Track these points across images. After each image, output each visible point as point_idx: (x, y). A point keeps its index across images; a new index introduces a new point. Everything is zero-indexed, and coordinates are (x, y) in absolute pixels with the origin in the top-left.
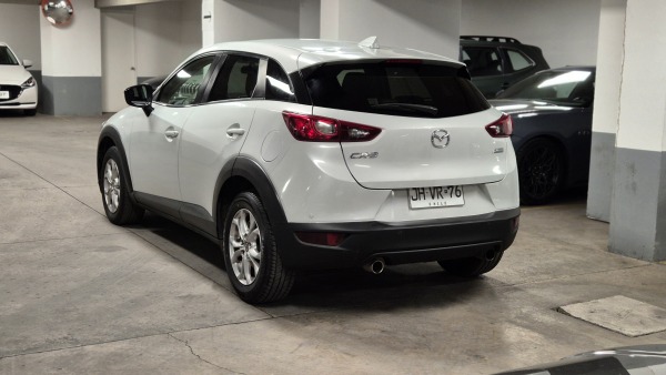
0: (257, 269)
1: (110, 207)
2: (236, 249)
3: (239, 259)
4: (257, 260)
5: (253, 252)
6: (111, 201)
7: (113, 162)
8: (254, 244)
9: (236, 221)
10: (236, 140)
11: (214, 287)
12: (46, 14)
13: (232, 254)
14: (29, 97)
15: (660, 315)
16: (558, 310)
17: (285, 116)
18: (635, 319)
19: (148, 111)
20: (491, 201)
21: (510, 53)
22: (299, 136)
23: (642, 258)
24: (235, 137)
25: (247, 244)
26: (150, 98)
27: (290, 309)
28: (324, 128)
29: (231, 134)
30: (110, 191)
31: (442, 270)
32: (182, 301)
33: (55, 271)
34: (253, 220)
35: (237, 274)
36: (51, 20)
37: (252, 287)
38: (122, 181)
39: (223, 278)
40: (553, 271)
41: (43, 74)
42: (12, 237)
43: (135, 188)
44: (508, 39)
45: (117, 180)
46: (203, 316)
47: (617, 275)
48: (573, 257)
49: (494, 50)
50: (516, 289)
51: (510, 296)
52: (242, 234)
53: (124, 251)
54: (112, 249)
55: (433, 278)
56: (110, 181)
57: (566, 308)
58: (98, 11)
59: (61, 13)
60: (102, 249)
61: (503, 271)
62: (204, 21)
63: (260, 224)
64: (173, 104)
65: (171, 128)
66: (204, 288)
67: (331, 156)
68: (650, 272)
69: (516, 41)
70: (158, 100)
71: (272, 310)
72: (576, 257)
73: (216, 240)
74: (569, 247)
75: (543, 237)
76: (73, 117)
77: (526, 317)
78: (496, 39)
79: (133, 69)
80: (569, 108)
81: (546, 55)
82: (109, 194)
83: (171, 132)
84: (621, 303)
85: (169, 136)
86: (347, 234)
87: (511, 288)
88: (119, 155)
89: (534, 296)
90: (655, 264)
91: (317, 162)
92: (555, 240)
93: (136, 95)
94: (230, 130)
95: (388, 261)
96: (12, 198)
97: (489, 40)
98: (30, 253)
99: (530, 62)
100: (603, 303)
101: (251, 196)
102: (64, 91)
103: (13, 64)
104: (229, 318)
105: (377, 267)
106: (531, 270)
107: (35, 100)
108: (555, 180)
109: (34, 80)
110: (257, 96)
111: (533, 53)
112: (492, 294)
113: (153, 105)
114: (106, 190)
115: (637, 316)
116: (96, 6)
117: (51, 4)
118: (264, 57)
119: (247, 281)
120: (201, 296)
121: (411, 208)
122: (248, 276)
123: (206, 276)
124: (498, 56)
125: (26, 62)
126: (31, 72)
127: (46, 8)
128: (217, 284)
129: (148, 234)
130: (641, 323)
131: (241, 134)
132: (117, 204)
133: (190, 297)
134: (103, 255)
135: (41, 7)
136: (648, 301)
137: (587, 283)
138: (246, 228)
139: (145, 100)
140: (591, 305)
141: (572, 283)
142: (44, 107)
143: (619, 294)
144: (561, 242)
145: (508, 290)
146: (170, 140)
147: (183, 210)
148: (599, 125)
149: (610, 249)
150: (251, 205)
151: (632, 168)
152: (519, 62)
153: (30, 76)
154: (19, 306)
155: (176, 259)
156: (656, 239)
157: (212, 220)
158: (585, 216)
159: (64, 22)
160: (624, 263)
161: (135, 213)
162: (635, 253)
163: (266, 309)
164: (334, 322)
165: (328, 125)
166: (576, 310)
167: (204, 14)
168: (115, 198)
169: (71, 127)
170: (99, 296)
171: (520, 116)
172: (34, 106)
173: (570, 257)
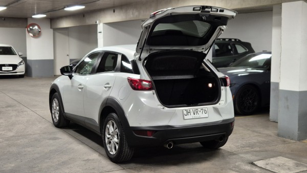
0: (117, 147)
1: (55, 120)
2: (108, 138)
3: (110, 143)
4: (117, 143)
5: (116, 140)
6: (55, 117)
7: (56, 100)
8: (116, 136)
9: (108, 126)
10: (108, 90)
11: (99, 156)
12: (29, 32)
13: (107, 140)
14: (21, 69)
15: (297, 165)
16: (252, 164)
17: (128, 79)
18: (286, 167)
19: (71, 77)
20: (221, 115)
21: (237, 46)
22: (135, 88)
23: (292, 139)
24: (107, 89)
25: (113, 136)
26: (72, 71)
27: (132, 165)
28: (145, 85)
29: (106, 88)
30: (55, 112)
31: (202, 146)
32: (84, 162)
33: (29, 149)
34: (115, 125)
35: (109, 149)
36: (31, 34)
37: (115, 156)
38: (60, 108)
39: (103, 152)
40: (252, 146)
41: (28, 59)
42: (11, 134)
43: (65, 111)
44: (235, 40)
45: (58, 108)
46: (94, 169)
47: (280, 147)
48: (261, 139)
49: (229, 44)
50: (234, 154)
51: (231, 157)
52: (111, 132)
53: (60, 140)
54: (55, 139)
55: (198, 150)
56: (55, 108)
57: (255, 163)
58: (52, 30)
59: (35, 31)
60: (50, 139)
61: (229, 145)
62: (99, 34)
63: (118, 127)
64: (82, 74)
65: (80, 85)
66: (95, 156)
67: (149, 97)
68: (296, 145)
69: (239, 40)
70: (75, 72)
71: (124, 165)
72: (263, 139)
73: (100, 134)
74: (260, 135)
75: (249, 130)
76: (41, 78)
77: (238, 167)
78: (230, 40)
79: (68, 55)
80: (262, 71)
81: (253, 46)
82: (54, 114)
83: (81, 86)
84: (281, 160)
85: (80, 88)
86: (156, 131)
87: (232, 154)
88: (58, 96)
89: (242, 157)
90: (298, 142)
91: (143, 100)
92: (254, 131)
93: (66, 70)
94: (106, 86)
95: (175, 142)
96: (12, 116)
97: (227, 40)
98: (19, 141)
99: (246, 49)
100: (272, 160)
101: (114, 115)
102: (37, 66)
103: (14, 54)
104: (105, 169)
105: (170, 145)
106: (242, 145)
107: (24, 70)
108: (256, 104)
109: (23, 62)
110: (116, 71)
111: (247, 45)
112: (223, 157)
113: (73, 74)
114: (53, 112)
115: (287, 166)
116: (51, 28)
117: (31, 27)
118: (120, 54)
119: (113, 152)
120: (93, 160)
121: (184, 119)
122: (114, 150)
123: (96, 151)
124: (231, 47)
125: (20, 54)
126: (22, 58)
127: (29, 29)
128: (101, 154)
129: (71, 132)
130: (289, 169)
131: (110, 88)
132: (58, 118)
133: (88, 160)
134: (51, 142)
135: (26, 29)
136: (293, 159)
137: (266, 151)
138: (112, 129)
139: (69, 72)
140: (267, 161)
141: (260, 151)
142: (28, 73)
143: (280, 156)
144: (257, 132)
145: (231, 155)
146: (80, 90)
147: (86, 121)
148: (273, 79)
149: (278, 135)
150: (114, 119)
151: (287, 99)
152: (240, 50)
153: (21, 59)
154: (13, 165)
155: (83, 143)
156: (299, 130)
157: (98, 125)
158: (269, 120)
159: (37, 35)
160: (285, 141)
161: (66, 123)
162: (289, 137)
163: (122, 165)
164: (151, 170)
165: (147, 83)
166: (259, 163)
167: (98, 31)
168: (57, 116)
169: (40, 82)
170: (47, 160)
171: (239, 75)
172: (23, 73)
173: (260, 139)
